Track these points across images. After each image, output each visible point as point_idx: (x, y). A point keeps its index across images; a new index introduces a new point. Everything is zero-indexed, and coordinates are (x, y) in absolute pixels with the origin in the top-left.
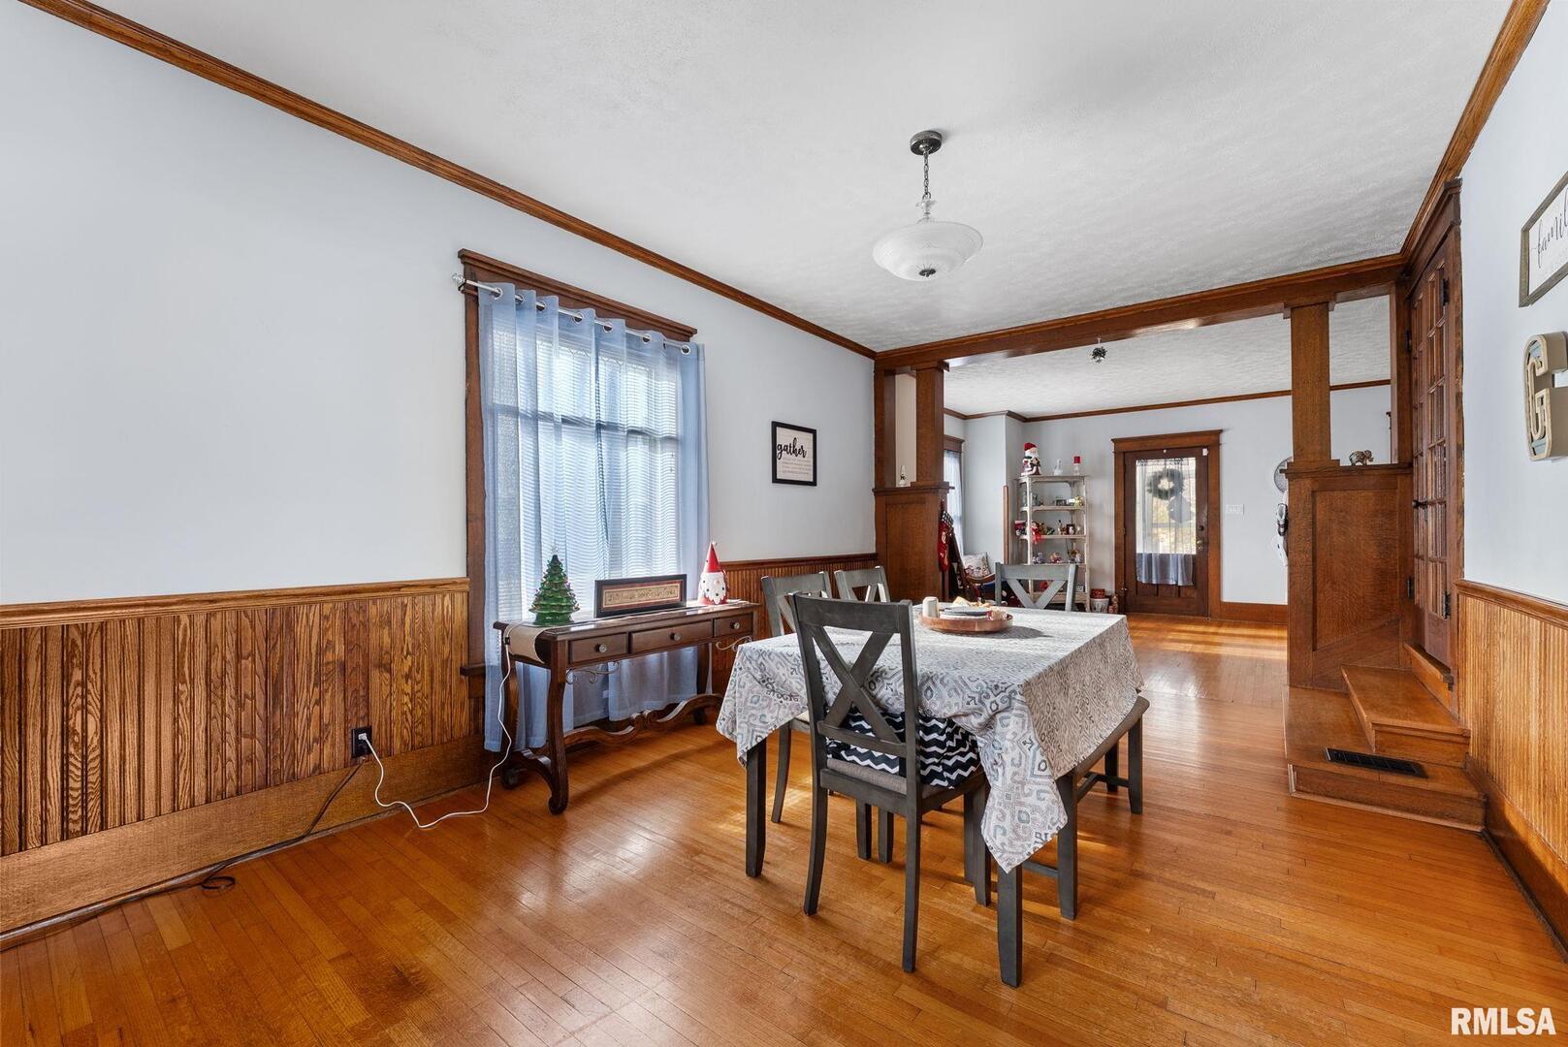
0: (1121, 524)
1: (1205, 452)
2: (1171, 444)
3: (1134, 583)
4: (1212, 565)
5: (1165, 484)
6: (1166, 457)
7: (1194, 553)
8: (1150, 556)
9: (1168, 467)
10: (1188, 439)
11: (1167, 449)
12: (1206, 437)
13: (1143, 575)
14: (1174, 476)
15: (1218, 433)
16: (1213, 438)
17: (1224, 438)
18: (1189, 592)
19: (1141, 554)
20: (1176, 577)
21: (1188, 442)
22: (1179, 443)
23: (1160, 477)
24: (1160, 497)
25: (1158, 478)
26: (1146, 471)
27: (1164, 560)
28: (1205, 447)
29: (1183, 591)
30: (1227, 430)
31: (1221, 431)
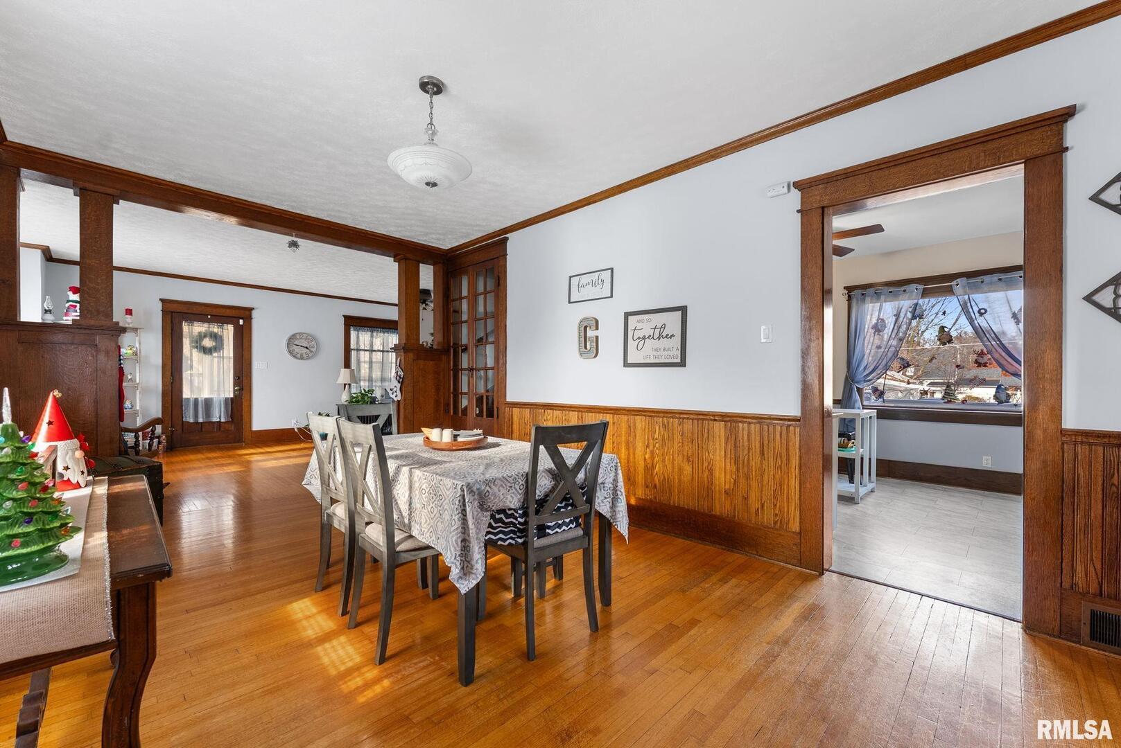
0: (169, 374)
1: (241, 322)
2: (215, 312)
3: (181, 423)
4: (245, 404)
5: (208, 343)
6: (210, 321)
7: (232, 396)
8: (196, 400)
9: (211, 329)
10: (228, 311)
11: (211, 315)
12: (242, 311)
13: (191, 417)
14: (214, 337)
15: (251, 309)
16: (247, 313)
17: (254, 314)
18: (227, 427)
19: (188, 399)
20: (218, 415)
21: (228, 312)
22: (222, 312)
23: (205, 336)
24: (205, 353)
25: (202, 336)
26: (191, 330)
27: (208, 403)
28: (240, 318)
29: (223, 425)
30: (257, 308)
31: (254, 309)
